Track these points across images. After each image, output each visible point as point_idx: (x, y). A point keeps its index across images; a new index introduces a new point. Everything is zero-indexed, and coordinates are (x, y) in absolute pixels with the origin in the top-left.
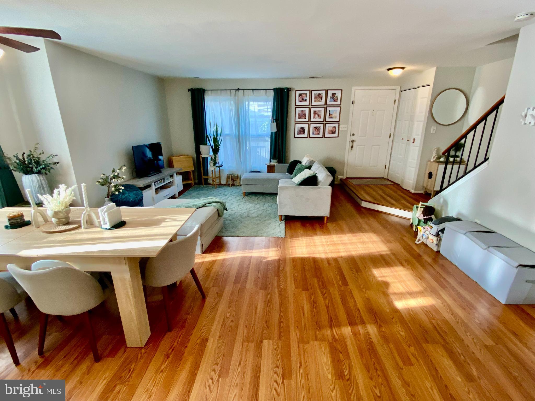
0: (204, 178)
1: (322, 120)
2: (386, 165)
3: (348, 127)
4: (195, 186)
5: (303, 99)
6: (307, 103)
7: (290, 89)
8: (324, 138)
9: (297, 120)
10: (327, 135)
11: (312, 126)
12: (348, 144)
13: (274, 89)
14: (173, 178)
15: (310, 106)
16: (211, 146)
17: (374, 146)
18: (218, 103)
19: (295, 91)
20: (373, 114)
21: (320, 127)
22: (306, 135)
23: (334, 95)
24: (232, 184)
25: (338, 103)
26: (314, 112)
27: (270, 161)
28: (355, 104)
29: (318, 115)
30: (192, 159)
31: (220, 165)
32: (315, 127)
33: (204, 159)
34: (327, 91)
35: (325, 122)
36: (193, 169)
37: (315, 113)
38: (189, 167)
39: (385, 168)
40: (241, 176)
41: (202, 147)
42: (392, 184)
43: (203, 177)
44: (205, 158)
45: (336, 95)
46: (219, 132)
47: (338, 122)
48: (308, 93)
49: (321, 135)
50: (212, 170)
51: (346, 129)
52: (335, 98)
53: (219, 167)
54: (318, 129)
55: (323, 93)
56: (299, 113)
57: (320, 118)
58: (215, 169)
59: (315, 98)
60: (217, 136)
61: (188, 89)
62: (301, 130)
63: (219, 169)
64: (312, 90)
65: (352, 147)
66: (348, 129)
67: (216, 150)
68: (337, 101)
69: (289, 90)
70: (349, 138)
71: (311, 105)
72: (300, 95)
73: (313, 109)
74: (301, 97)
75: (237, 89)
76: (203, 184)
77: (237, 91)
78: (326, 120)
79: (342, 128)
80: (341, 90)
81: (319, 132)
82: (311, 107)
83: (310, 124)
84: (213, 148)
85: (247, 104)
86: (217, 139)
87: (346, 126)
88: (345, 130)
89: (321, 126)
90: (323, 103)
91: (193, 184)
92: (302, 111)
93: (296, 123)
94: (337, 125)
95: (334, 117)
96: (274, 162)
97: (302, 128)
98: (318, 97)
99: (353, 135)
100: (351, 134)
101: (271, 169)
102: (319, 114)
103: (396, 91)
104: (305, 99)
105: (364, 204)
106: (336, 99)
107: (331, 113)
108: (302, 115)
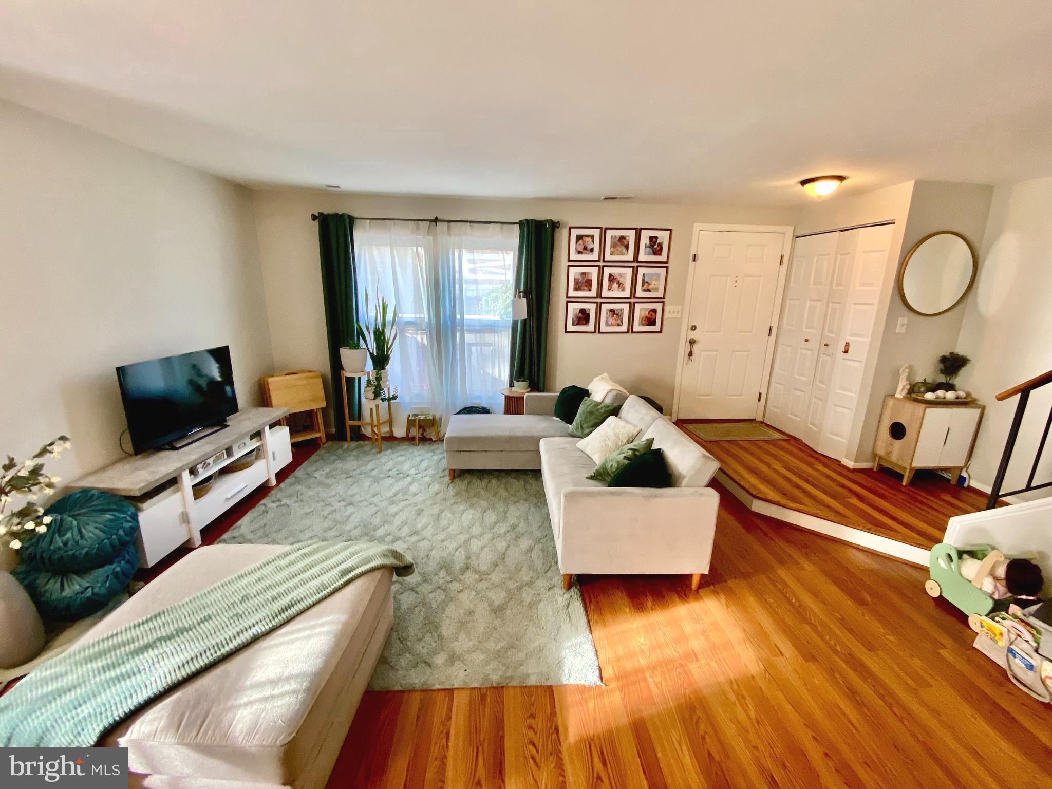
0: (350, 426)
1: (627, 294)
2: (760, 394)
3: (682, 311)
4: (330, 443)
5: (585, 248)
6: (595, 256)
7: (559, 222)
8: (630, 335)
9: (572, 293)
10: (637, 328)
11: (605, 307)
12: (683, 348)
13: (521, 223)
14: (261, 440)
15: (602, 264)
16: (369, 351)
17: (737, 353)
18: (388, 249)
19: (567, 230)
20: (736, 284)
21: (622, 310)
22: (591, 327)
23: (654, 240)
24: (420, 435)
25: (663, 258)
26: (610, 276)
27: (511, 385)
28: (697, 263)
29: (619, 283)
30: (321, 380)
31: (391, 396)
32: (612, 311)
33: (350, 381)
34: (638, 232)
35: (633, 300)
36: (324, 405)
37: (612, 278)
38: (314, 400)
39: (759, 400)
40: (441, 419)
41: (346, 354)
42: (786, 438)
43: (349, 423)
44: (354, 378)
45: (659, 241)
46: (390, 316)
47: (661, 300)
48: (596, 233)
49: (624, 328)
50: (371, 409)
51: (679, 315)
52: (656, 247)
53: (389, 399)
54: (617, 314)
55: (631, 235)
56: (576, 277)
57: (623, 290)
58: (377, 406)
59: (613, 246)
60: (384, 326)
61: (313, 215)
62: (581, 315)
63: (389, 405)
64: (606, 229)
65: (691, 354)
66: (682, 314)
67: (381, 360)
68: (660, 254)
69: (555, 225)
70: (685, 335)
71: (604, 261)
72: (579, 238)
73: (607, 271)
74: (581, 242)
75: (433, 218)
76: (349, 438)
77: (433, 224)
78: (637, 296)
79: (670, 313)
80: (671, 230)
81: (619, 322)
82: (604, 266)
83: (601, 303)
84: (375, 354)
85: (457, 254)
86: (383, 333)
87: (679, 307)
88: (677, 318)
89: (626, 307)
90: (630, 257)
91: (324, 439)
92: (584, 274)
93: (570, 300)
94: (658, 307)
95: (653, 289)
96: (520, 388)
97: (583, 311)
98: (619, 243)
99: (694, 328)
100: (690, 327)
101: (514, 406)
102: (621, 280)
103: (784, 237)
104: (589, 247)
105: (759, 507)
106: (658, 248)
107: (646, 280)
108: (583, 283)
